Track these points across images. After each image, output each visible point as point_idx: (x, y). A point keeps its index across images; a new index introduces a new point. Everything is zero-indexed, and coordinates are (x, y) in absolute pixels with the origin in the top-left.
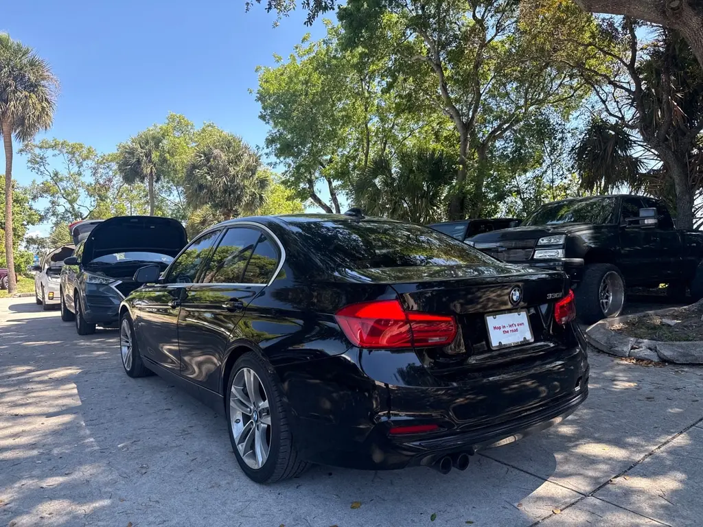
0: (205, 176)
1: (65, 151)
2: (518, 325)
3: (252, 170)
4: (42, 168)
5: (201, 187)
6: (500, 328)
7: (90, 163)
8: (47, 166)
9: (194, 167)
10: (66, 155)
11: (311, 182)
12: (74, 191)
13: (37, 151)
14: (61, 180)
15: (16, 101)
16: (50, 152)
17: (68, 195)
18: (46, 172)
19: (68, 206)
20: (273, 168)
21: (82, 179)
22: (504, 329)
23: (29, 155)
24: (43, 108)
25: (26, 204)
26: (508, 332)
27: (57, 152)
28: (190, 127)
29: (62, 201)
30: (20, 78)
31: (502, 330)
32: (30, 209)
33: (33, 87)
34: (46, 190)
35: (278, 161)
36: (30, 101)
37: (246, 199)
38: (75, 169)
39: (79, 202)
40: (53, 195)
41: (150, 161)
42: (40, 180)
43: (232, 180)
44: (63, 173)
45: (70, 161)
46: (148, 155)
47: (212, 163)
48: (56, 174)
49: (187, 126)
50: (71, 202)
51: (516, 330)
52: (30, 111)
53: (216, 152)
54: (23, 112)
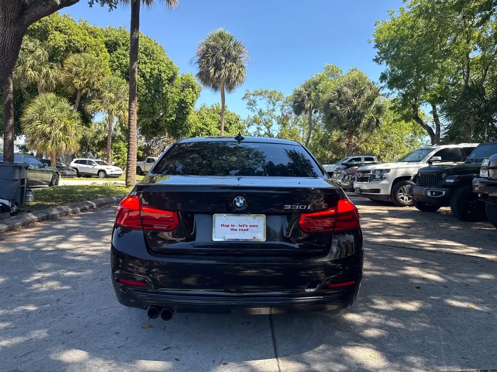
0: (336, 108)
1: (266, 96)
2: (250, 226)
3: (370, 100)
4: (254, 108)
5: (332, 115)
6: (228, 226)
7: (280, 103)
8: (256, 106)
9: (330, 101)
10: (267, 99)
11: (415, 107)
12: (270, 121)
13: (252, 97)
14: (263, 114)
15: (225, 69)
16: (259, 97)
17: (266, 123)
18: (256, 110)
19: (266, 130)
20: (386, 97)
21: (274, 113)
22: (232, 228)
23: (248, 100)
24: (240, 71)
25: (244, 130)
26: (236, 230)
27: (262, 97)
28: (339, 72)
29: (263, 127)
30: (228, 56)
31: (230, 227)
32: (246, 132)
33: (234, 60)
34: (255, 121)
35: (391, 92)
36: (233, 68)
37: (364, 121)
38: (271, 107)
39: (272, 128)
40: (258, 124)
41: (310, 99)
42: (252, 115)
43: (355, 108)
44: (265, 110)
45: (269, 102)
46: (309, 95)
47: (342, 97)
48: (261, 111)
49: (337, 72)
50: (268, 128)
51: (247, 230)
52: (233, 75)
53: (345, 89)
54: (229, 75)
